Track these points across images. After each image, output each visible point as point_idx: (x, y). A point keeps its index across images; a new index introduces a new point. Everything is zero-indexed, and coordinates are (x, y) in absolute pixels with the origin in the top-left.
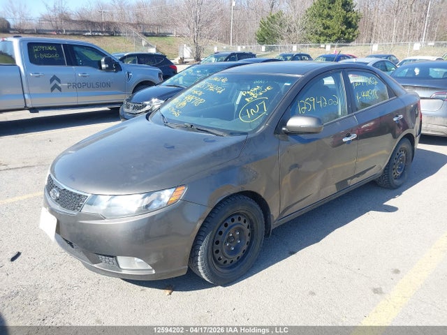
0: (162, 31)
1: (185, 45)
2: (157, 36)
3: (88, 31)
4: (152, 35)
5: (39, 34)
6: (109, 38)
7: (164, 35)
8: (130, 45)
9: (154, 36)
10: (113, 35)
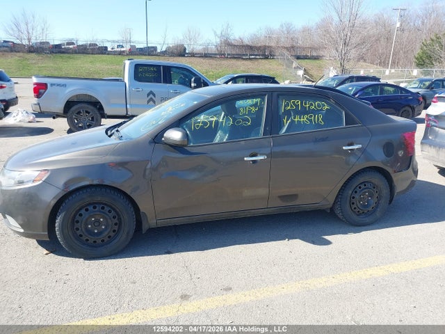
0: (315, 54)
1: (332, 68)
2: (309, 59)
3: (247, 55)
4: (306, 58)
5: (207, 57)
6: (263, 61)
7: (316, 58)
8: (281, 67)
9: (306, 59)
10: (267, 58)
